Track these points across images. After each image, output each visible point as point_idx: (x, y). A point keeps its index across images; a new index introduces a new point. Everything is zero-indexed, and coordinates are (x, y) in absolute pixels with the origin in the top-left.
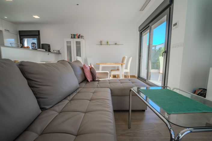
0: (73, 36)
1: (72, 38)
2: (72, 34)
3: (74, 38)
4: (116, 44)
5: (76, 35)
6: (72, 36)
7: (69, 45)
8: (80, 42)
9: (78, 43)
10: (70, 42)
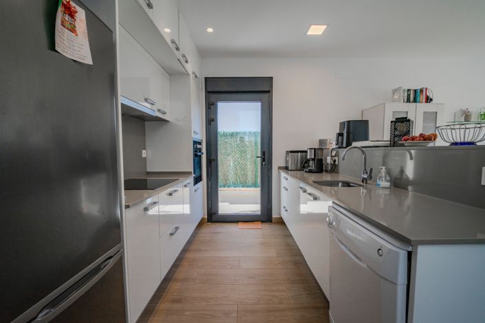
0: (413, 97)
1: (408, 101)
2: (409, 90)
3: (415, 101)
5: (421, 91)
6: (409, 95)
10: (406, 112)
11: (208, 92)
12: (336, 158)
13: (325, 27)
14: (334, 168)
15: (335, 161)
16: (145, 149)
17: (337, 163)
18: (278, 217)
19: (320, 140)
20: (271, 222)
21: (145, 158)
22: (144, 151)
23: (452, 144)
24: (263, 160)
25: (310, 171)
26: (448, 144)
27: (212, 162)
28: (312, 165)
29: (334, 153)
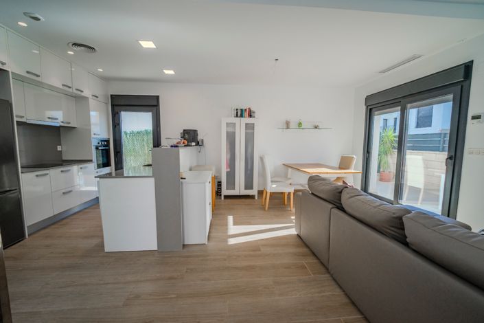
0: (240, 113)
1: (237, 116)
2: (237, 109)
3: (241, 116)
4: (316, 127)
5: (246, 110)
6: (237, 113)
7: (231, 130)
8: (254, 124)
9: (250, 127)
10: (235, 124)
11: (113, 106)
16: (60, 145)
21: (61, 151)
22: (58, 147)
27: (118, 153)
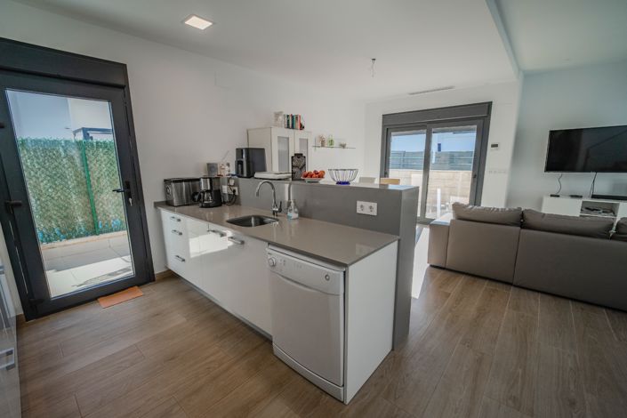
0: (291, 123)
1: (289, 126)
3: (294, 127)
4: (343, 146)
5: (297, 117)
6: (288, 121)
7: (283, 148)
8: (307, 140)
10: (288, 138)
12: (236, 188)
13: (210, 24)
14: (234, 200)
15: (234, 191)
17: (237, 193)
18: (164, 270)
19: (208, 164)
20: (154, 280)
23: (339, 183)
24: (127, 195)
25: (208, 206)
26: (334, 183)
28: (208, 198)
29: (232, 182)
